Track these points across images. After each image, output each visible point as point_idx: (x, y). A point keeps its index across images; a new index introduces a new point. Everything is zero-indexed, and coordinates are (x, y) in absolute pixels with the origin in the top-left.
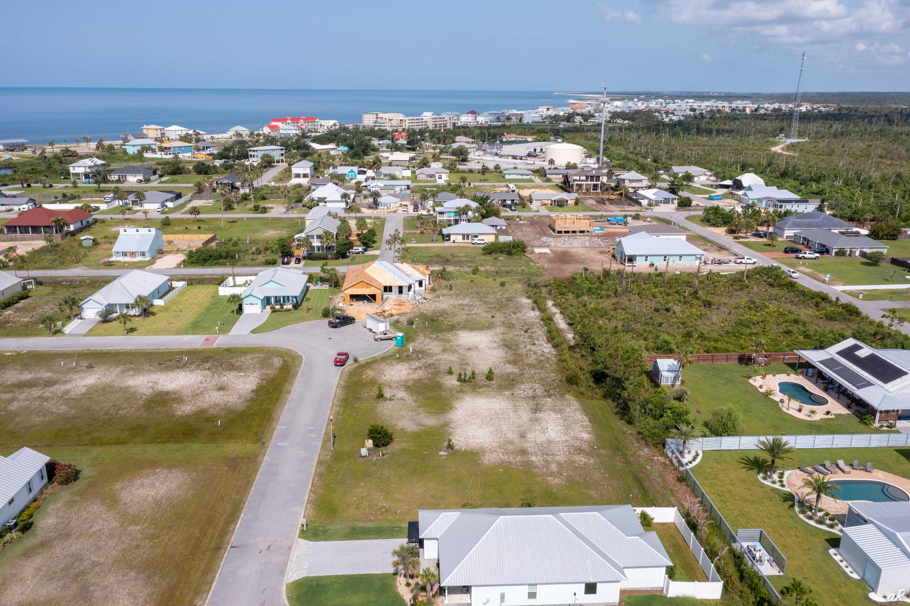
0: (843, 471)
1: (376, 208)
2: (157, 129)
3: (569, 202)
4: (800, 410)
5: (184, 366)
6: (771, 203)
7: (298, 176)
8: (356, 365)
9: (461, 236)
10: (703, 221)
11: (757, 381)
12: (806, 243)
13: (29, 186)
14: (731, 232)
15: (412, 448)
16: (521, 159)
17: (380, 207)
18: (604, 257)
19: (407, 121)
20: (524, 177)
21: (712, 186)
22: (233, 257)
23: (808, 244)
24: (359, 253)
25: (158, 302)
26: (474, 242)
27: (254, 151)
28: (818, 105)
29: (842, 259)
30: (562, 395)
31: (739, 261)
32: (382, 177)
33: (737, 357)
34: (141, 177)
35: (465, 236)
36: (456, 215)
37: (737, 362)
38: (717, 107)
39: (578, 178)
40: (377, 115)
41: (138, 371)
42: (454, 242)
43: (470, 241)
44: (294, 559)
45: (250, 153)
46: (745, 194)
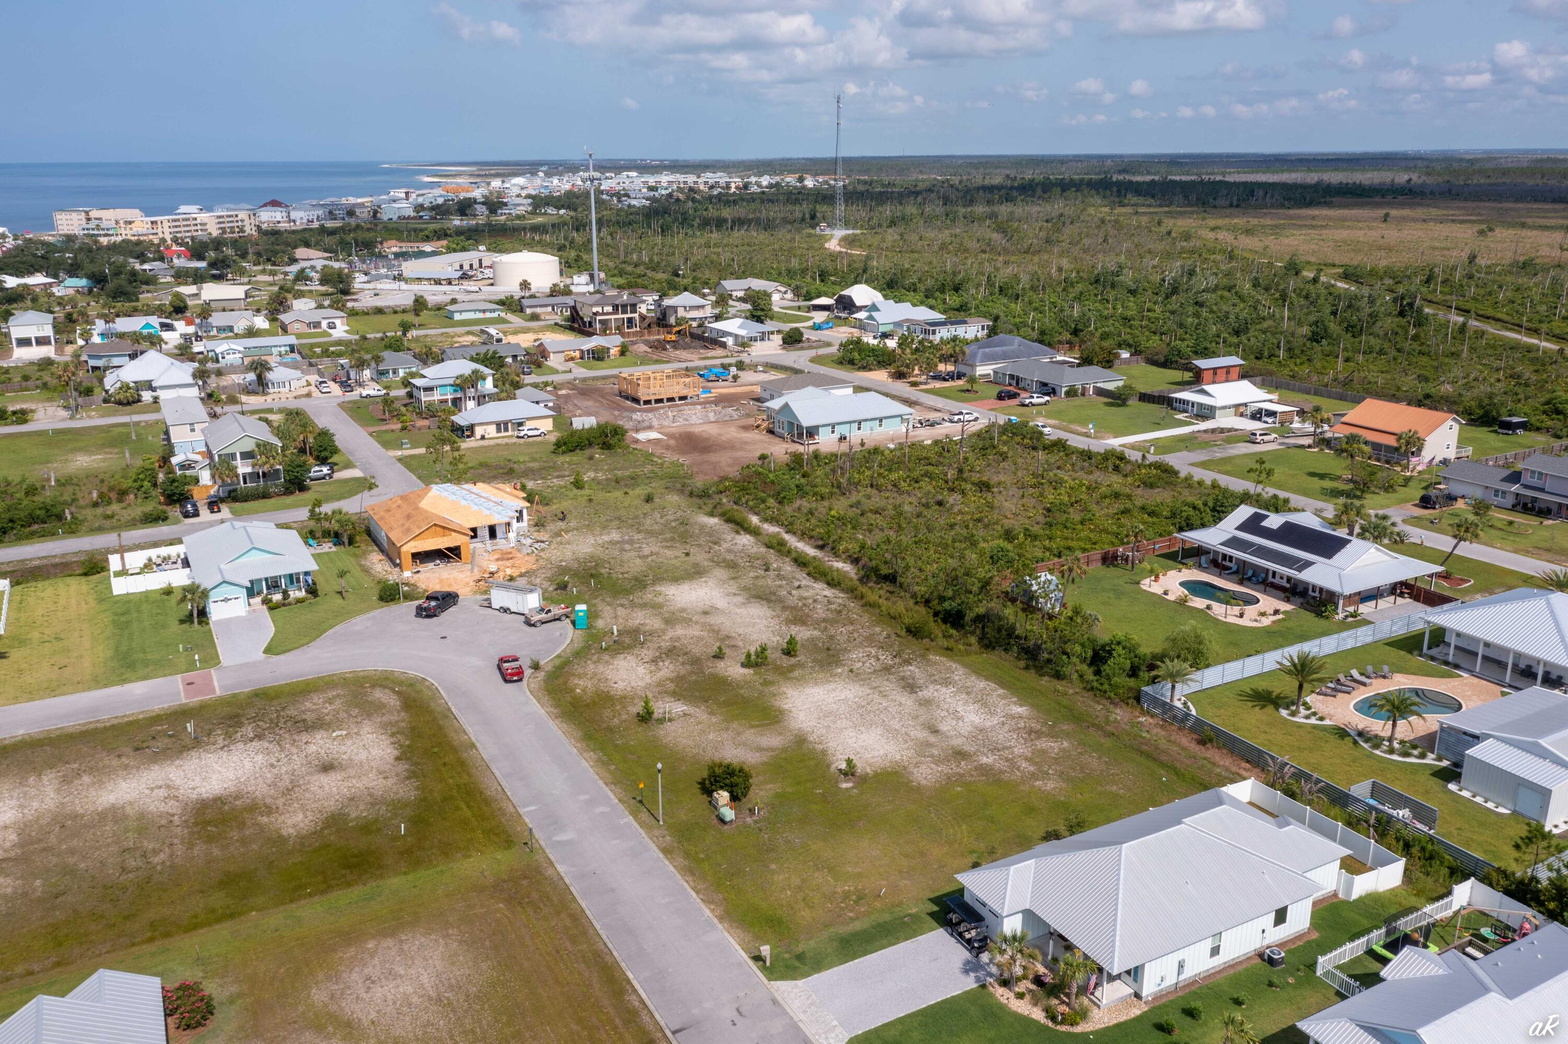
0: (1364, 684)
1: (264, 393)
3: (612, 352)
4: (1241, 616)
5: (197, 743)
6: (918, 328)
7: (24, 342)
8: (541, 675)
9: (494, 427)
10: (841, 363)
11: (1148, 585)
12: (1014, 383)
14: (899, 375)
15: (789, 790)
16: (450, 283)
17: (271, 391)
18: (754, 435)
19: (166, 224)
20: (488, 315)
21: (799, 308)
22: (60, 517)
23: (1017, 383)
24: (324, 478)
26: (522, 434)
28: (826, 178)
29: (1078, 401)
30: (923, 656)
31: (956, 418)
32: (214, 332)
33: (1099, 556)
35: (501, 426)
36: (455, 391)
37: (1099, 564)
38: (685, 183)
39: (599, 309)
40: (87, 213)
41: (101, 774)
42: (483, 438)
43: (510, 433)
44: (802, 1016)
46: (871, 318)
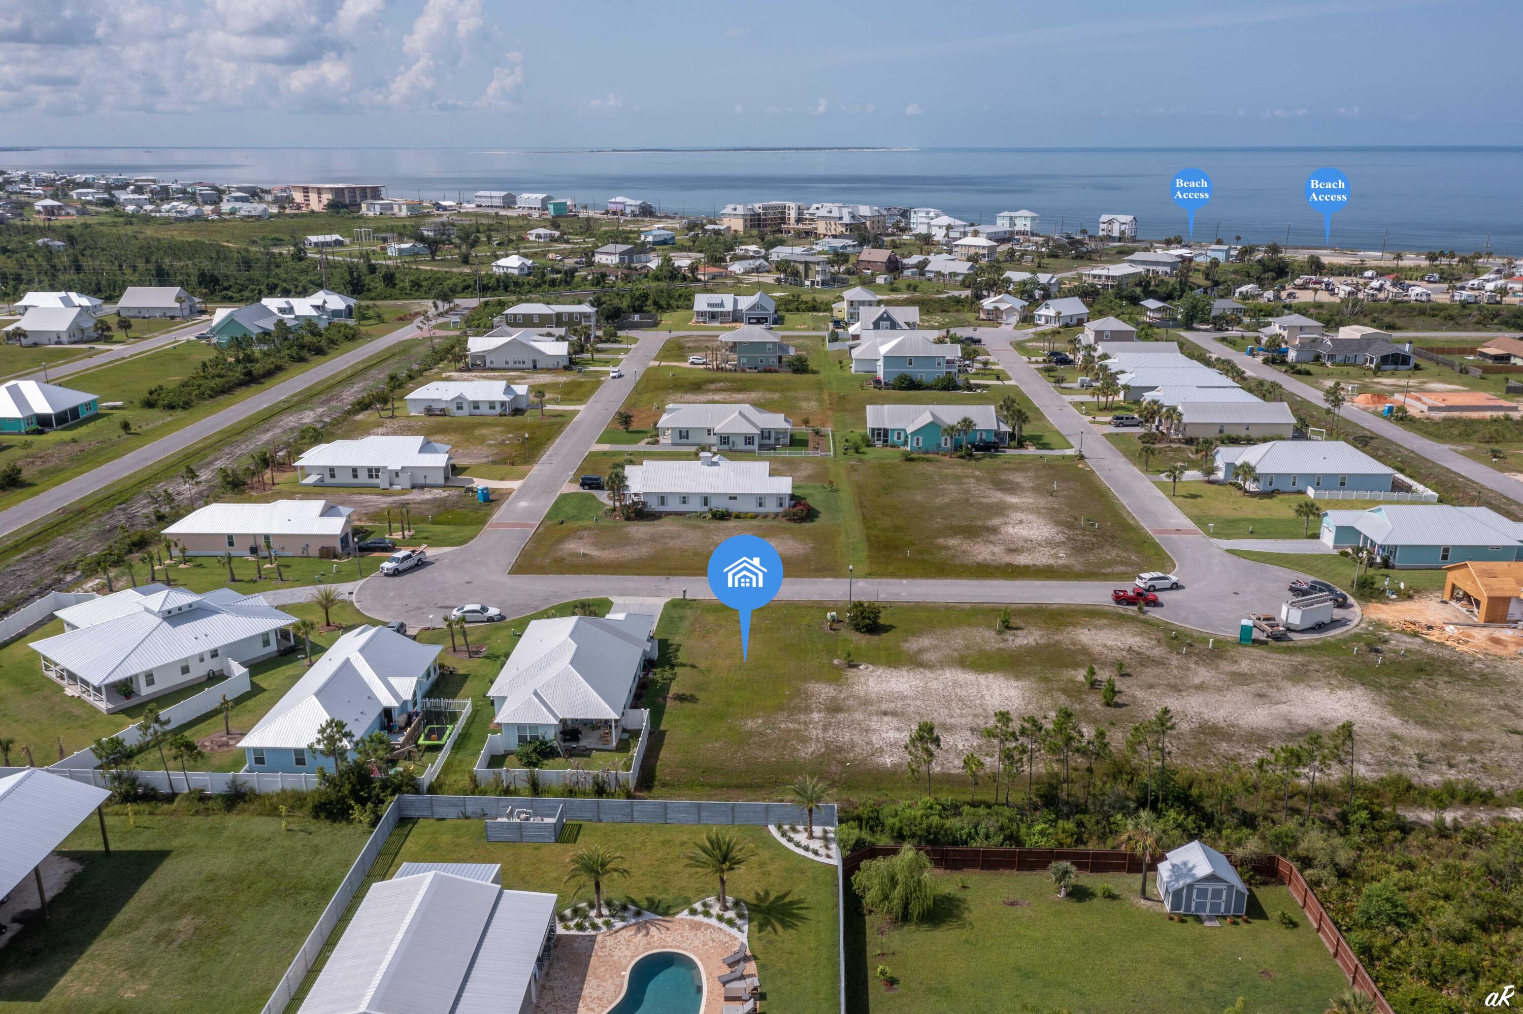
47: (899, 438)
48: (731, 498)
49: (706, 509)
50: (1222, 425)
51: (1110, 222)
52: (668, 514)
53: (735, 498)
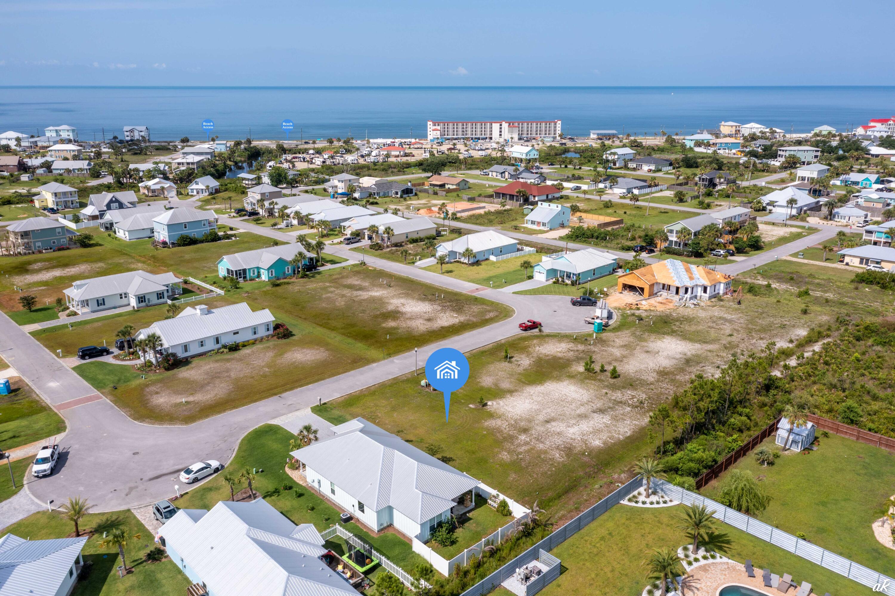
1: (831, 219)
2: (732, 126)
5: (435, 301)
9: (859, 260)
13: (566, 167)
22: (603, 239)
24: (719, 256)
25: (493, 258)
27: (783, 151)
34: (653, 167)
35: (864, 260)
36: (887, 237)
42: (848, 264)
43: (866, 266)
45: (779, 153)
47: (254, 274)
48: (235, 334)
49: (219, 346)
50: (407, 233)
51: (132, 131)
52: (193, 357)
53: (237, 333)
